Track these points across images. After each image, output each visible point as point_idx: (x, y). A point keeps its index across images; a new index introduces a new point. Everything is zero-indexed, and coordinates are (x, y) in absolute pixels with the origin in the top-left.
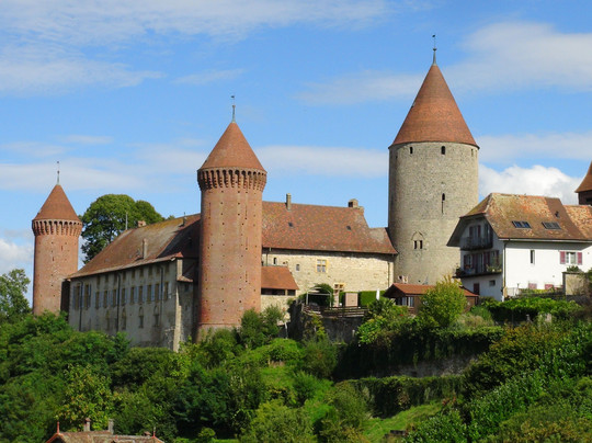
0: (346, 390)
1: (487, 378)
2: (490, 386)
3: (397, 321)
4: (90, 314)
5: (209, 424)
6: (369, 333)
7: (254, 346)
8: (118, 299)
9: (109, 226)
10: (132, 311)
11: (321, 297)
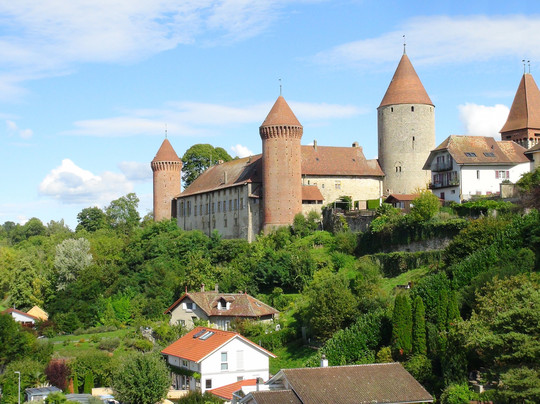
0: (366, 261)
1: (461, 251)
2: (463, 256)
3: (395, 218)
4: (190, 220)
5: (278, 285)
6: (378, 225)
7: (303, 235)
8: (210, 209)
9: (199, 164)
10: (219, 217)
11: (344, 204)
